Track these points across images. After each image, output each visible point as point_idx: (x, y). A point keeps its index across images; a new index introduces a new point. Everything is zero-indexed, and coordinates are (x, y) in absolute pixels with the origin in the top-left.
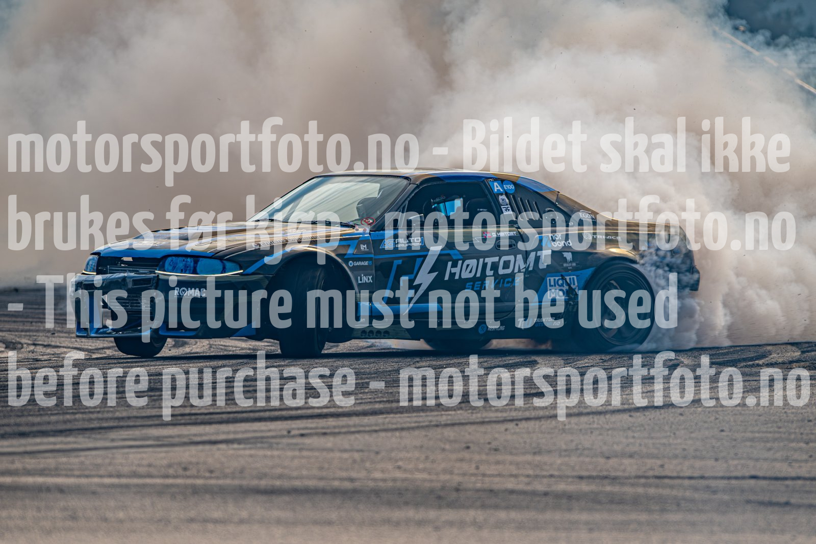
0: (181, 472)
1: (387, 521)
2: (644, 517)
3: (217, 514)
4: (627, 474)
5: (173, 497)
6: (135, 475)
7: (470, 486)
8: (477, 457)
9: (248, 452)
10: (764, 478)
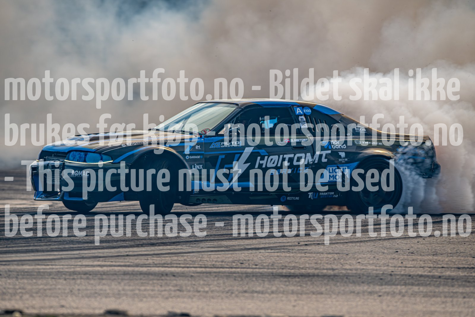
0: (239, 265)
1: (353, 292)
5: (235, 279)
6: (214, 267)
7: (398, 273)
8: (402, 257)
9: (276, 254)
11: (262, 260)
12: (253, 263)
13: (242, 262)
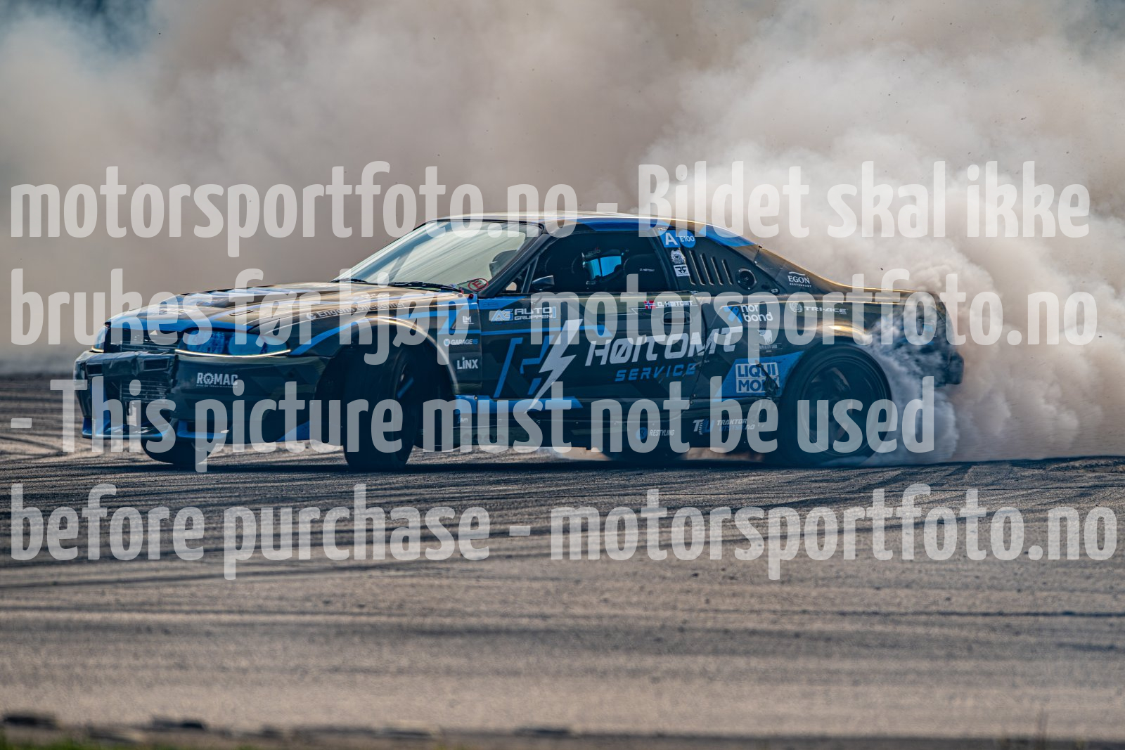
0: (321, 607)
1: (591, 671)
2: (925, 665)
3: (368, 663)
4: (903, 610)
5: (311, 640)
6: (262, 610)
7: (699, 625)
8: (707, 588)
9: (408, 581)
10: (1082, 615)
11: (375, 595)
12: (353, 600)
13: (325, 598)
